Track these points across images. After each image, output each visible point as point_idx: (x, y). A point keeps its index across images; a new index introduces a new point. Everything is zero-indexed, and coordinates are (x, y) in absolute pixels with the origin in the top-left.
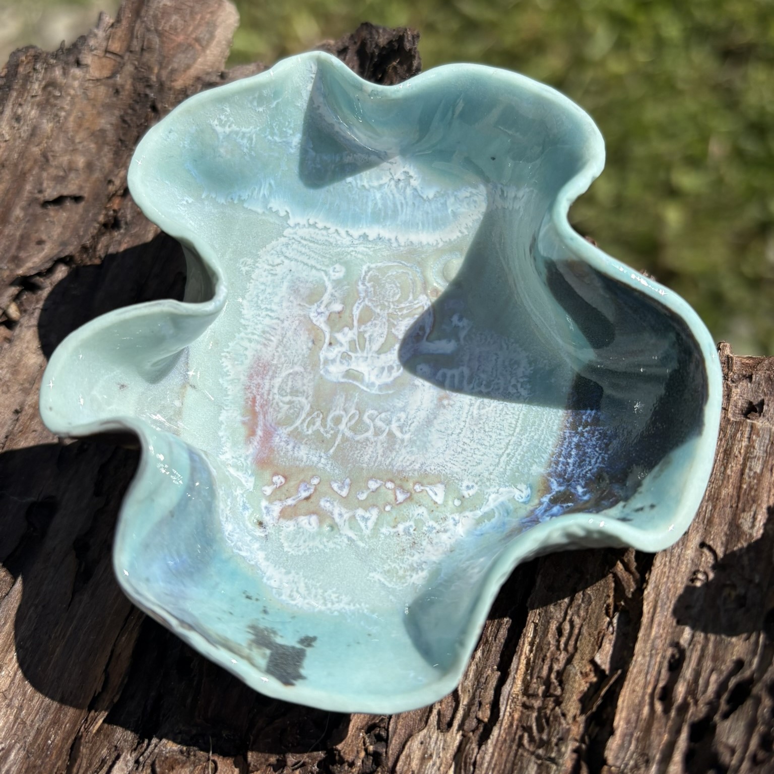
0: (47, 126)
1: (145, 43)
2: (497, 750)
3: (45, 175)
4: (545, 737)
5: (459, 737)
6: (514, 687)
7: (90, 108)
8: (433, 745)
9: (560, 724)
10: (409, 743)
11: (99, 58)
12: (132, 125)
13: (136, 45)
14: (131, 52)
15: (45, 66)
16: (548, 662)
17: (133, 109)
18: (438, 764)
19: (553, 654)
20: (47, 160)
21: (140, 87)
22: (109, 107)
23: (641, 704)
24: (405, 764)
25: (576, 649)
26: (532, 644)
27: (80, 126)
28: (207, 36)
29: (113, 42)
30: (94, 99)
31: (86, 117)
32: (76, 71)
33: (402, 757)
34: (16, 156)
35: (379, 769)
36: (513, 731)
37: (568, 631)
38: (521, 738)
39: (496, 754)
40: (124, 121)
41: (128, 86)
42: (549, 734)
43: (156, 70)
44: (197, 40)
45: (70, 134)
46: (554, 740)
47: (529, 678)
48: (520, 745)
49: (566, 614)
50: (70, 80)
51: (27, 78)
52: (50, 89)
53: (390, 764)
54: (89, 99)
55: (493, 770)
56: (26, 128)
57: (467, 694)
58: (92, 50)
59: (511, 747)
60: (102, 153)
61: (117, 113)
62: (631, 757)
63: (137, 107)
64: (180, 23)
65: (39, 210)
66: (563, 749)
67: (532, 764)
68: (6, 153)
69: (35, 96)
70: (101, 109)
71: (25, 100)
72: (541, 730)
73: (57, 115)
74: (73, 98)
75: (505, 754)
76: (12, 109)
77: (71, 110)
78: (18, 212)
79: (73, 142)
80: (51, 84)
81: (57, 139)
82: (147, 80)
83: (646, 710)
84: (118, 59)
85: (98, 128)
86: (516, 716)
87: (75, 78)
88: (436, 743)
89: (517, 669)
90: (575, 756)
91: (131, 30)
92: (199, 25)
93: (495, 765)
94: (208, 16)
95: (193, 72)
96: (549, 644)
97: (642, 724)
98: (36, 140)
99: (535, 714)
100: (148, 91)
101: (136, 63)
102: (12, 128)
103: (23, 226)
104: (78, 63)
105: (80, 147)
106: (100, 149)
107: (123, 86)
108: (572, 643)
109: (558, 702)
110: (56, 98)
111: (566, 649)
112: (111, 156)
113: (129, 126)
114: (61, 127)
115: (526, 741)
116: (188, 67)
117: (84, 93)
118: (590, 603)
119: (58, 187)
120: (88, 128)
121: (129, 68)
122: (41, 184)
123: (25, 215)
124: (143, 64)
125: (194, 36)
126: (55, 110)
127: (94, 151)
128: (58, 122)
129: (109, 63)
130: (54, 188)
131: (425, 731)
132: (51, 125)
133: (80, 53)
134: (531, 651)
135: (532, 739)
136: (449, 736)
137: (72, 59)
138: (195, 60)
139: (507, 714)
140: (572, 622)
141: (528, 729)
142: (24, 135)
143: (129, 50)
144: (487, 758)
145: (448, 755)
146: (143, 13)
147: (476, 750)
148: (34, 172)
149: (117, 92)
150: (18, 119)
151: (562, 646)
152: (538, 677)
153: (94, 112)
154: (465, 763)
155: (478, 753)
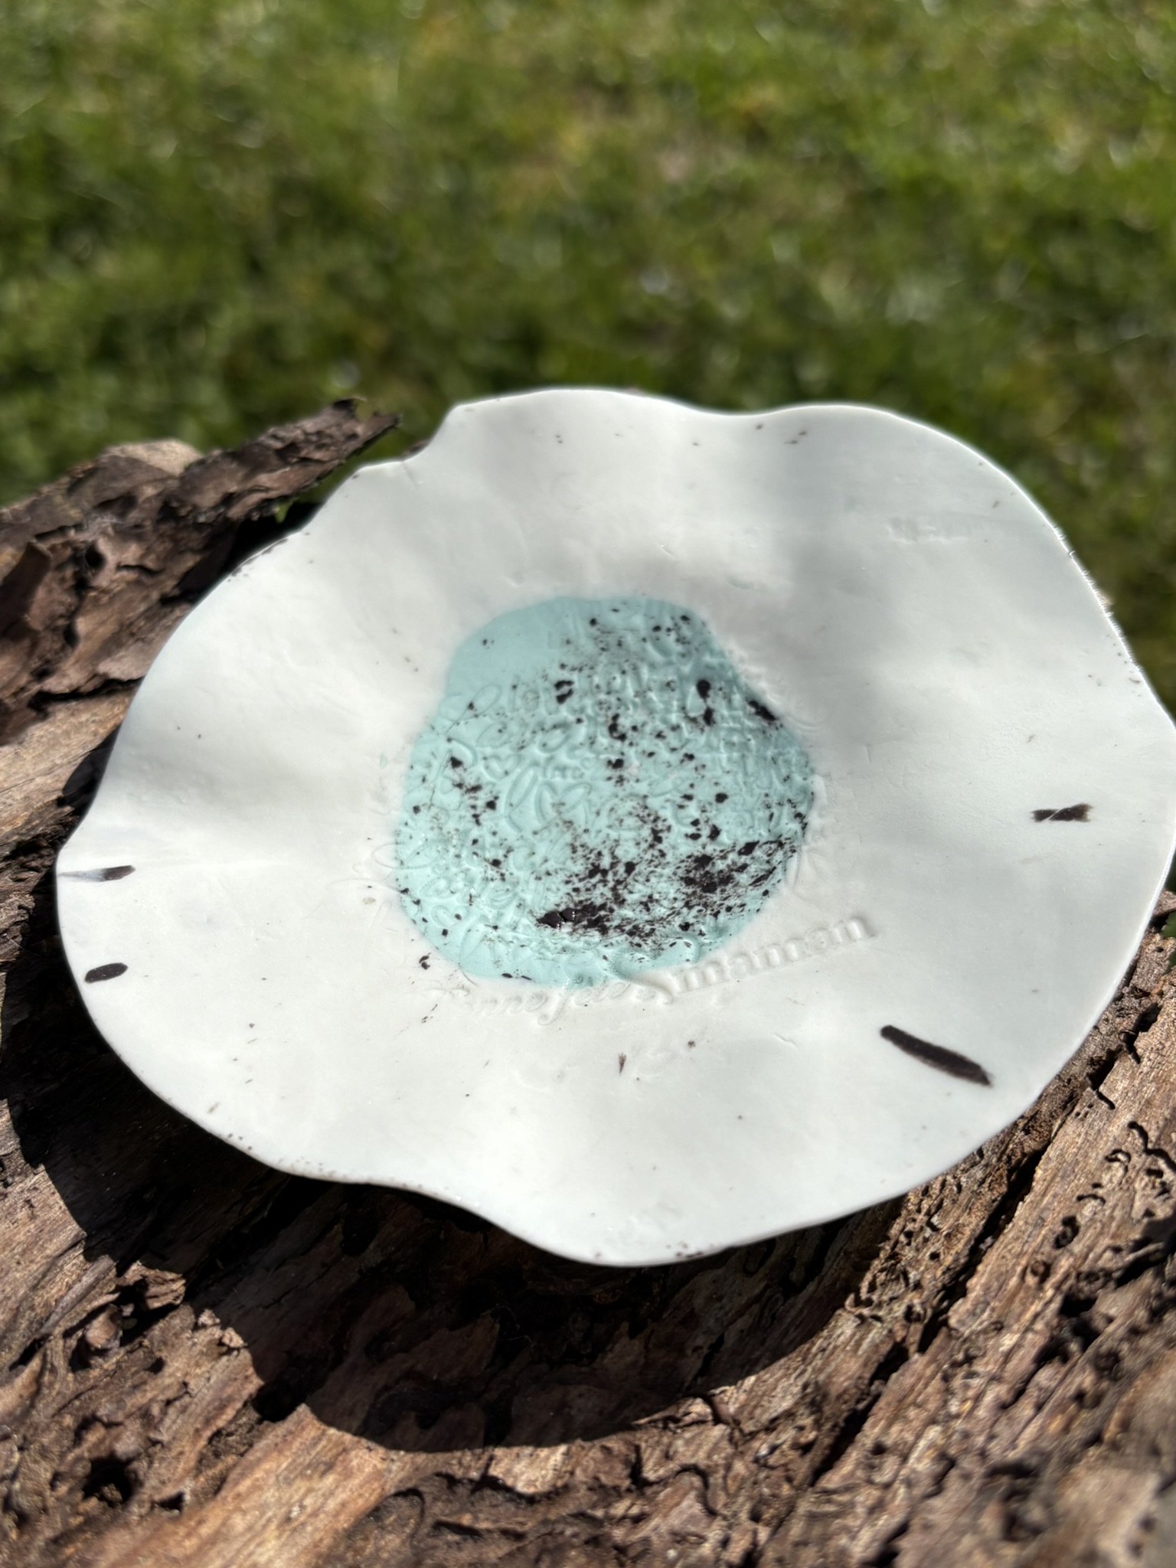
5: (761, 1287)
23: (1008, 1273)
24: (683, 1299)
46: (886, 1300)
67: (850, 1323)
83: (1014, 1281)
97: (1007, 1294)
147: (780, 1302)
155: (782, 1304)
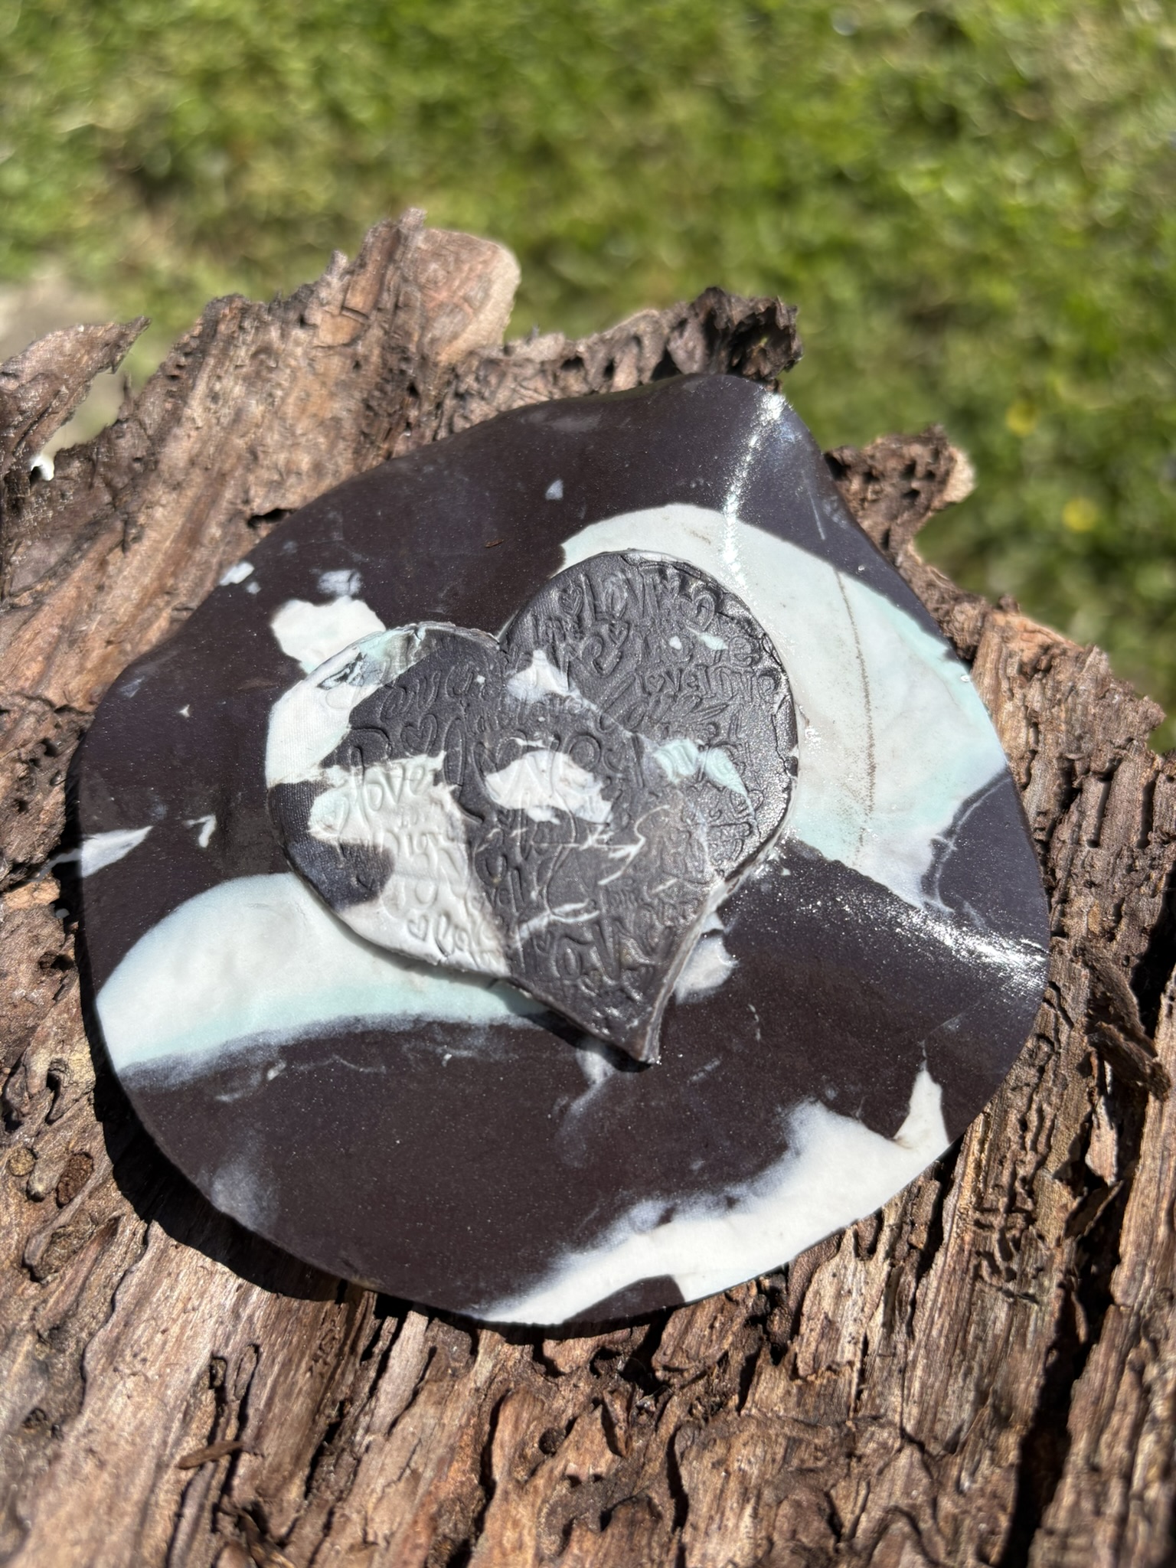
0: (256, 409)
1: (401, 299)
2: (944, 1284)
3: (251, 478)
4: (1015, 1267)
5: (886, 1268)
6: (960, 1199)
7: (317, 387)
8: (850, 1278)
9: (1037, 1248)
10: (816, 1276)
11: (333, 316)
12: (381, 412)
13: (387, 300)
14: (379, 310)
15: (256, 324)
16: (1008, 1165)
17: (382, 390)
18: (860, 1303)
19: (1014, 1155)
20: (255, 457)
21: (393, 360)
22: (345, 386)
23: (1154, 1222)
24: (813, 1304)
25: (1049, 1146)
26: (982, 1143)
27: (303, 411)
28: (480, 295)
29: (353, 295)
30: (324, 375)
31: (312, 399)
32: (298, 333)
33: (809, 1295)
34: (212, 450)
35: (776, 1311)
36: (965, 1259)
37: (1036, 1123)
38: (978, 1267)
39: (942, 1290)
40: (369, 407)
41: (375, 357)
42: (1021, 1263)
43: (416, 338)
44: (466, 299)
45: (289, 422)
46: (1030, 1270)
47: (981, 1186)
48: (977, 1276)
49: (1031, 1100)
50: (290, 346)
51: (230, 340)
52: (262, 356)
53: (792, 1303)
54: (316, 374)
55: (941, 1310)
56: (227, 411)
57: (894, 1209)
58: (322, 305)
59: (963, 1280)
60: (335, 452)
61: (357, 395)
62: (1147, 1292)
63: (389, 388)
64: (441, 274)
65: (243, 529)
66: (1046, 1283)
67: (1000, 1303)
68: (198, 446)
69: (241, 366)
70: (333, 389)
71: (226, 372)
72: (1007, 1256)
73: (270, 395)
74: (294, 371)
75: (955, 1289)
76: (208, 383)
77: (291, 388)
78: (215, 531)
79: (293, 434)
80: (266, 350)
81: (270, 428)
82: (404, 350)
83: (1163, 1230)
84: (361, 320)
85: (330, 416)
86: (968, 1238)
87: (297, 343)
88: (854, 1275)
89: (964, 1174)
90: (1060, 1292)
91: (381, 280)
92: (468, 279)
93: (943, 1304)
94: (480, 267)
95: (462, 344)
96: (1009, 1140)
97: (1158, 1249)
98: (242, 428)
99: (996, 1236)
100: (404, 366)
101: (386, 326)
102: (207, 410)
103: (221, 550)
104: (302, 322)
105: (303, 440)
106: (332, 445)
107: (366, 358)
108: (1043, 1139)
109: (1030, 1219)
110: (270, 370)
111: (1034, 1148)
112: (349, 455)
113: (376, 414)
114: (275, 412)
115: (985, 1271)
116: (455, 336)
117: (310, 365)
118: (1065, 1086)
119: (272, 496)
120: (315, 415)
121: (376, 333)
122: (247, 492)
123: (225, 534)
124: (398, 327)
125: (461, 294)
126: (268, 386)
127: (323, 447)
128: (272, 404)
129: (347, 326)
130: (266, 497)
131: (837, 1259)
132: (261, 408)
133: (306, 307)
134: (981, 1151)
135: (995, 1270)
136: (871, 1265)
137: (293, 316)
138: (465, 326)
139: (954, 1235)
140: (1040, 1111)
141: (990, 1256)
142: (225, 421)
143: (377, 307)
144: (931, 1295)
145: (874, 1292)
146: (398, 256)
147: (913, 1285)
148: (237, 474)
149: (357, 366)
150: (214, 397)
151: (1028, 1143)
152: (996, 1186)
153: (324, 392)
154: (900, 1302)
155: (917, 1288)
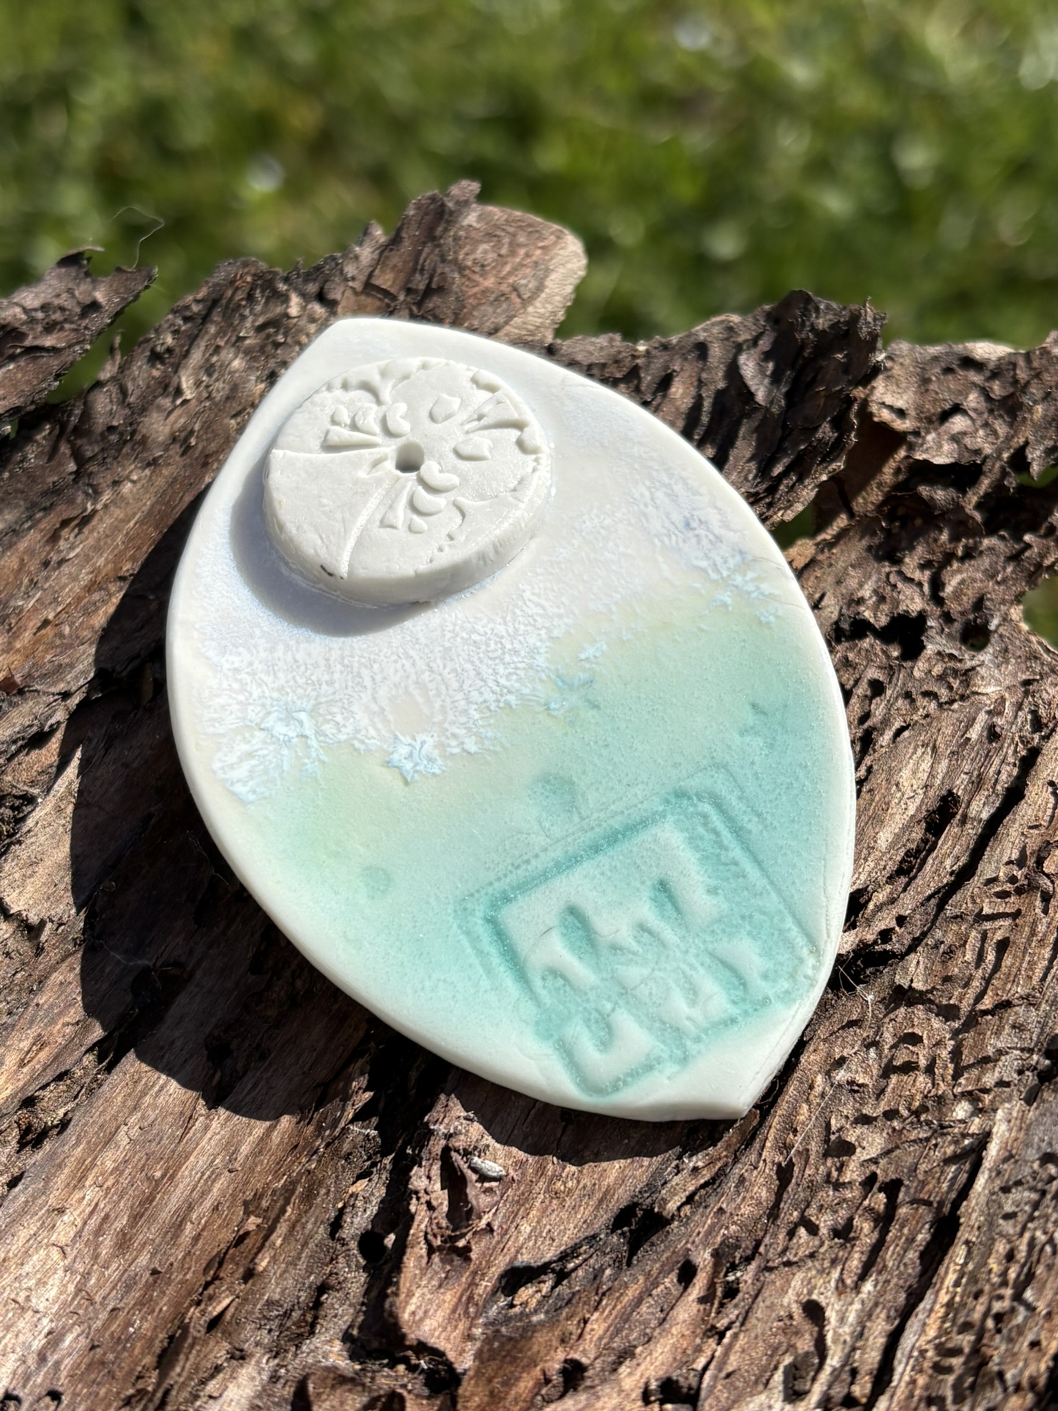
1: (436, 280)
6: (921, 1336)
11: (355, 293)
13: (420, 281)
14: (409, 290)
15: (268, 293)
16: (983, 1299)
19: (994, 1288)
26: (960, 1273)
28: (533, 285)
29: (382, 271)
32: (316, 309)
37: (1024, 1253)
44: (516, 288)
47: (949, 1324)
49: (1024, 1228)
50: (304, 321)
51: (236, 308)
52: (272, 330)
56: (221, 385)
57: (840, 1347)
58: (346, 280)
64: (491, 257)
69: (245, 338)
71: (227, 343)
72: (959, 1399)
76: (204, 353)
80: (273, 323)
84: (387, 299)
86: (922, 1380)
89: (931, 1309)
91: (415, 258)
92: (521, 265)
94: (538, 252)
96: (990, 1271)
99: (952, 1379)
101: (415, 309)
102: (199, 382)
104: (322, 296)
110: (277, 345)
116: (496, 328)
124: (427, 312)
125: (511, 281)
129: (370, 302)
131: (763, 1397)
133: (327, 280)
134: (958, 1284)
137: (312, 288)
138: (510, 318)
141: (938, 1401)
143: (407, 287)
146: (439, 232)
